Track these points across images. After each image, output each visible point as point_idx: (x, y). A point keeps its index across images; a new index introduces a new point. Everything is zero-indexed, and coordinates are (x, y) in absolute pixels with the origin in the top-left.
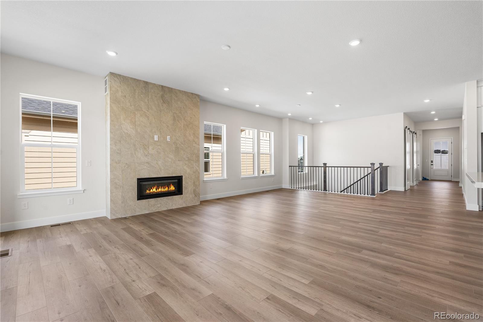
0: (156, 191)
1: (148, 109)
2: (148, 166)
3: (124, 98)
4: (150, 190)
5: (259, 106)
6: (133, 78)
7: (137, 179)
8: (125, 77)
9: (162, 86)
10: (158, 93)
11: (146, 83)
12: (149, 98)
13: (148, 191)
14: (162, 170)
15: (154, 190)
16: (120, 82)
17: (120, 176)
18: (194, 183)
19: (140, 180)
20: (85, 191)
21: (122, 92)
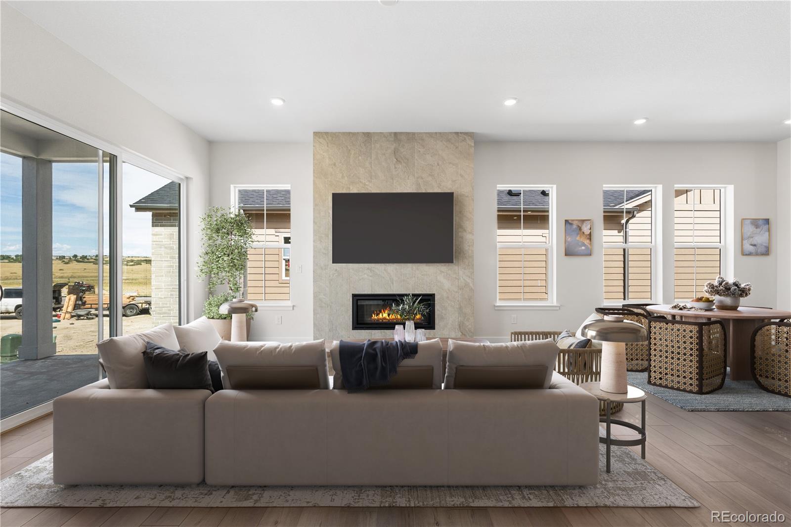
0: (388, 318)
1: (371, 178)
2: (370, 275)
3: (332, 168)
4: (378, 315)
5: (643, 121)
6: (347, 133)
7: (352, 294)
8: (334, 134)
9: (395, 134)
10: (388, 148)
11: (368, 135)
12: (373, 159)
13: (374, 317)
14: (394, 282)
15: (385, 315)
16: (328, 143)
17: (327, 289)
18: (460, 308)
19: (357, 298)
20: (294, 308)
21: (330, 158)
